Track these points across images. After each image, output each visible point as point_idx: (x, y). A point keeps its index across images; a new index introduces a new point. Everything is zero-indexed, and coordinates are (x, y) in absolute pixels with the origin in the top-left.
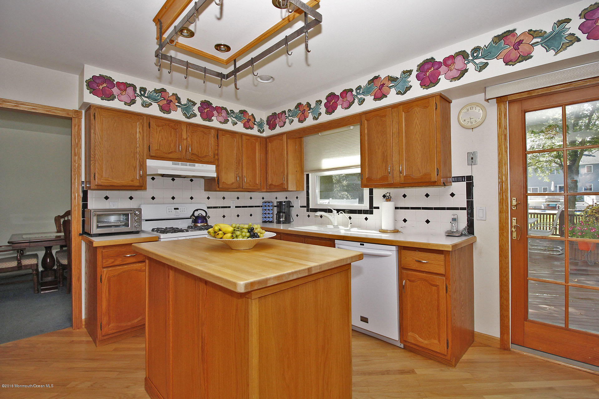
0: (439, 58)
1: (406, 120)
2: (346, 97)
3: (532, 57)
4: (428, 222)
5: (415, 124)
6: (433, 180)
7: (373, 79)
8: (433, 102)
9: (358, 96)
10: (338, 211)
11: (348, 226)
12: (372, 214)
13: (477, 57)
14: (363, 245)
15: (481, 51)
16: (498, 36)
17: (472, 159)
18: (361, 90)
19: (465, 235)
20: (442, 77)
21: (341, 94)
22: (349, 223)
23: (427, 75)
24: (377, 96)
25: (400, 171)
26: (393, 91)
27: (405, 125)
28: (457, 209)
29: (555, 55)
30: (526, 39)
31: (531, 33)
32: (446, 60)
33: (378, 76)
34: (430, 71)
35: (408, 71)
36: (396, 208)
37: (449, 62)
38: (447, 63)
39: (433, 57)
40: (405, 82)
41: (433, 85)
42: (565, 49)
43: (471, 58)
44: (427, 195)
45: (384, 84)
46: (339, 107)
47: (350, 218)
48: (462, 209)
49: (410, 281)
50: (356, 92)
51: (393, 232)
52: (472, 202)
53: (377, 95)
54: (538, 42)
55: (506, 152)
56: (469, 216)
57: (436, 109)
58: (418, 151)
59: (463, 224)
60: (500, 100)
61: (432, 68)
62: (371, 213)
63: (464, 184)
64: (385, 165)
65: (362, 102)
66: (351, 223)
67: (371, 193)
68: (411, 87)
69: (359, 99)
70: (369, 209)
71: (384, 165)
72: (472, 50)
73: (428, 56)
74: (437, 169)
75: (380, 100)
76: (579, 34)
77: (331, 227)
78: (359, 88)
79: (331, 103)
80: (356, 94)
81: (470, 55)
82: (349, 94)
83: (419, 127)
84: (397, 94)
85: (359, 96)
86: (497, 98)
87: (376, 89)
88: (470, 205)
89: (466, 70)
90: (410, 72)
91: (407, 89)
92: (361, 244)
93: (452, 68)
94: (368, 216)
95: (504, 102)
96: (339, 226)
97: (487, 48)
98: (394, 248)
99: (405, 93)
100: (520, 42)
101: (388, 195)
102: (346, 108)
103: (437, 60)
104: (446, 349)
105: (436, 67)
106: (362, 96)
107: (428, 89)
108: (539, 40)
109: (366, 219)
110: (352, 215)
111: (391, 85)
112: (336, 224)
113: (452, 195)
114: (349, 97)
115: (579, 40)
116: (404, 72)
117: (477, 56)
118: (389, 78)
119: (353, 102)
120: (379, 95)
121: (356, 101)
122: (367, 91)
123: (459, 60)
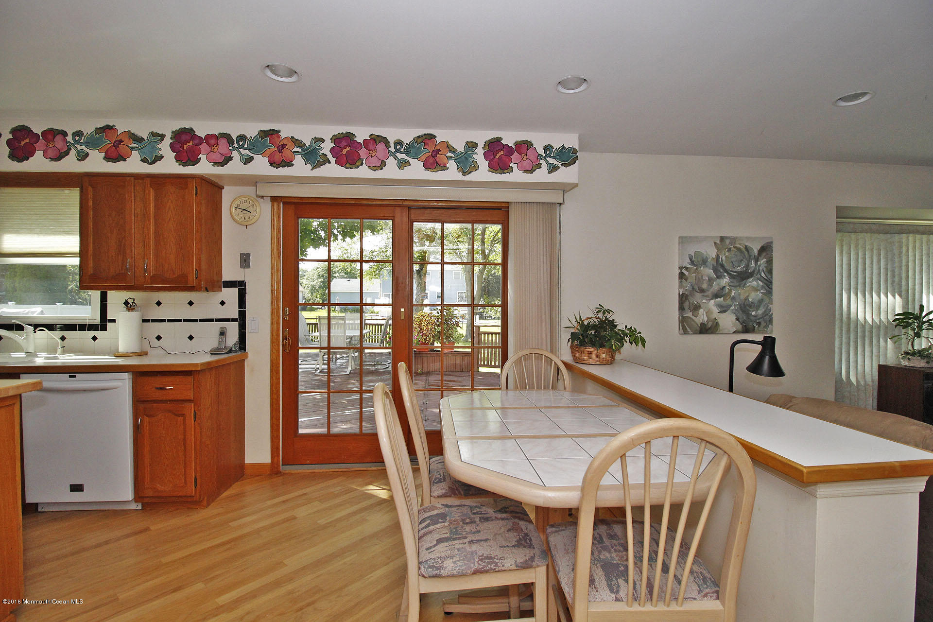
0: (201, 133)
1: (156, 200)
2: (53, 140)
3: (292, 165)
4: (191, 338)
5: (167, 208)
6: (190, 284)
7: (103, 127)
8: (193, 185)
9: (77, 146)
10: (36, 326)
11: (56, 352)
12: (106, 330)
13: (242, 147)
14: (75, 376)
15: (247, 141)
16: (264, 131)
17: (245, 260)
18: (83, 138)
19: (235, 352)
20: (203, 157)
21: (43, 133)
22: (60, 347)
23: (185, 149)
24: (109, 154)
25: (145, 268)
26: (136, 156)
27: (155, 206)
28: (227, 320)
29: (311, 170)
30: (290, 145)
31: (294, 140)
32: (207, 136)
33: (113, 126)
34: (188, 144)
35: (159, 135)
36: (144, 321)
37: (212, 142)
38: (210, 142)
39: (192, 127)
40: (154, 148)
41: (191, 164)
42: (319, 167)
43: (236, 145)
44: (191, 303)
45: (121, 141)
46: (39, 154)
47: (63, 338)
48: (234, 320)
49: (147, 416)
50: (74, 139)
51: (136, 355)
52: (245, 312)
53: (111, 153)
54: (298, 152)
55: (279, 257)
56: (241, 329)
57: (196, 195)
58: (172, 244)
59: (232, 338)
60: (274, 199)
61: (191, 141)
62: (104, 328)
63: (235, 291)
64: (122, 259)
65: (83, 157)
66: (63, 347)
67: (104, 297)
68: (162, 157)
69: (79, 152)
70: (99, 323)
71: (120, 257)
72: (238, 137)
73: (187, 124)
74: (196, 270)
75: (115, 162)
76: (330, 156)
77: (22, 354)
78: (79, 134)
79: (23, 143)
80: (73, 142)
81: (235, 142)
82: (59, 138)
83: (174, 213)
84: (142, 160)
85: (79, 147)
86: (271, 197)
87: (108, 143)
88: (242, 315)
89: (231, 158)
90: (162, 137)
91: (156, 159)
92: (70, 377)
93: (216, 150)
94: (97, 333)
95: (279, 202)
96: (38, 353)
97: (253, 140)
98: (126, 376)
99: (153, 162)
100: (284, 146)
101: (130, 301)
102: (53, 160)
103: (198, 133)
104: (194, 489)
105: (197, 142)
106: (84, 148)
107: (185, 166)
108: (299, 150)
109: (95, 338)
110: (66, 334)
111: (133, 145)
112: (31, 350)
113: (223, 303)
114: (59, 142)
115: (329, 162)
116: (153, 134)
117: (243, 145)
118: (131, 135)
119: (67, 153)
120: (114, 155)
121: (73, 152)
122: (93, 142)
123: (223, 142)
